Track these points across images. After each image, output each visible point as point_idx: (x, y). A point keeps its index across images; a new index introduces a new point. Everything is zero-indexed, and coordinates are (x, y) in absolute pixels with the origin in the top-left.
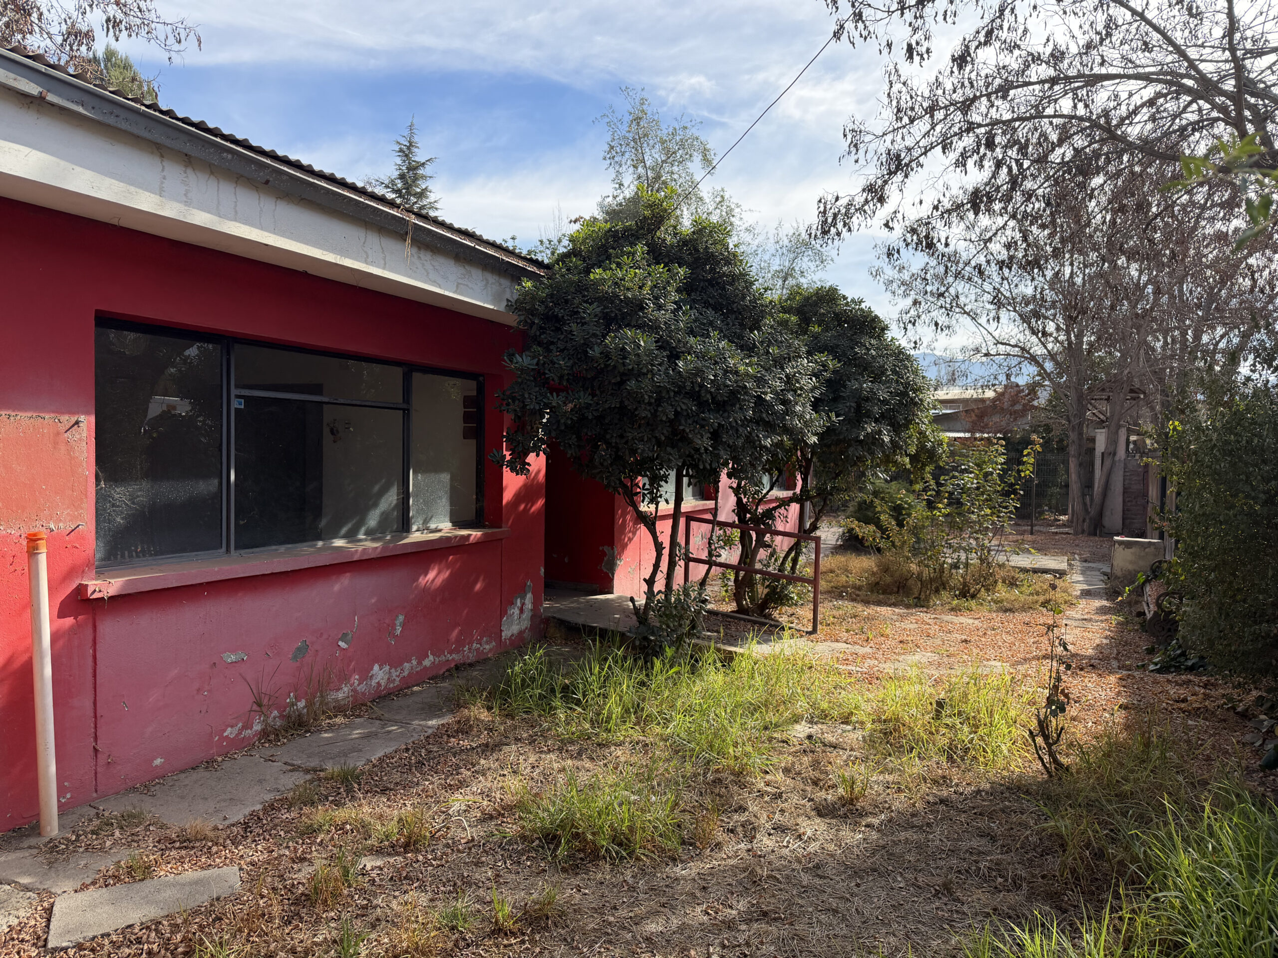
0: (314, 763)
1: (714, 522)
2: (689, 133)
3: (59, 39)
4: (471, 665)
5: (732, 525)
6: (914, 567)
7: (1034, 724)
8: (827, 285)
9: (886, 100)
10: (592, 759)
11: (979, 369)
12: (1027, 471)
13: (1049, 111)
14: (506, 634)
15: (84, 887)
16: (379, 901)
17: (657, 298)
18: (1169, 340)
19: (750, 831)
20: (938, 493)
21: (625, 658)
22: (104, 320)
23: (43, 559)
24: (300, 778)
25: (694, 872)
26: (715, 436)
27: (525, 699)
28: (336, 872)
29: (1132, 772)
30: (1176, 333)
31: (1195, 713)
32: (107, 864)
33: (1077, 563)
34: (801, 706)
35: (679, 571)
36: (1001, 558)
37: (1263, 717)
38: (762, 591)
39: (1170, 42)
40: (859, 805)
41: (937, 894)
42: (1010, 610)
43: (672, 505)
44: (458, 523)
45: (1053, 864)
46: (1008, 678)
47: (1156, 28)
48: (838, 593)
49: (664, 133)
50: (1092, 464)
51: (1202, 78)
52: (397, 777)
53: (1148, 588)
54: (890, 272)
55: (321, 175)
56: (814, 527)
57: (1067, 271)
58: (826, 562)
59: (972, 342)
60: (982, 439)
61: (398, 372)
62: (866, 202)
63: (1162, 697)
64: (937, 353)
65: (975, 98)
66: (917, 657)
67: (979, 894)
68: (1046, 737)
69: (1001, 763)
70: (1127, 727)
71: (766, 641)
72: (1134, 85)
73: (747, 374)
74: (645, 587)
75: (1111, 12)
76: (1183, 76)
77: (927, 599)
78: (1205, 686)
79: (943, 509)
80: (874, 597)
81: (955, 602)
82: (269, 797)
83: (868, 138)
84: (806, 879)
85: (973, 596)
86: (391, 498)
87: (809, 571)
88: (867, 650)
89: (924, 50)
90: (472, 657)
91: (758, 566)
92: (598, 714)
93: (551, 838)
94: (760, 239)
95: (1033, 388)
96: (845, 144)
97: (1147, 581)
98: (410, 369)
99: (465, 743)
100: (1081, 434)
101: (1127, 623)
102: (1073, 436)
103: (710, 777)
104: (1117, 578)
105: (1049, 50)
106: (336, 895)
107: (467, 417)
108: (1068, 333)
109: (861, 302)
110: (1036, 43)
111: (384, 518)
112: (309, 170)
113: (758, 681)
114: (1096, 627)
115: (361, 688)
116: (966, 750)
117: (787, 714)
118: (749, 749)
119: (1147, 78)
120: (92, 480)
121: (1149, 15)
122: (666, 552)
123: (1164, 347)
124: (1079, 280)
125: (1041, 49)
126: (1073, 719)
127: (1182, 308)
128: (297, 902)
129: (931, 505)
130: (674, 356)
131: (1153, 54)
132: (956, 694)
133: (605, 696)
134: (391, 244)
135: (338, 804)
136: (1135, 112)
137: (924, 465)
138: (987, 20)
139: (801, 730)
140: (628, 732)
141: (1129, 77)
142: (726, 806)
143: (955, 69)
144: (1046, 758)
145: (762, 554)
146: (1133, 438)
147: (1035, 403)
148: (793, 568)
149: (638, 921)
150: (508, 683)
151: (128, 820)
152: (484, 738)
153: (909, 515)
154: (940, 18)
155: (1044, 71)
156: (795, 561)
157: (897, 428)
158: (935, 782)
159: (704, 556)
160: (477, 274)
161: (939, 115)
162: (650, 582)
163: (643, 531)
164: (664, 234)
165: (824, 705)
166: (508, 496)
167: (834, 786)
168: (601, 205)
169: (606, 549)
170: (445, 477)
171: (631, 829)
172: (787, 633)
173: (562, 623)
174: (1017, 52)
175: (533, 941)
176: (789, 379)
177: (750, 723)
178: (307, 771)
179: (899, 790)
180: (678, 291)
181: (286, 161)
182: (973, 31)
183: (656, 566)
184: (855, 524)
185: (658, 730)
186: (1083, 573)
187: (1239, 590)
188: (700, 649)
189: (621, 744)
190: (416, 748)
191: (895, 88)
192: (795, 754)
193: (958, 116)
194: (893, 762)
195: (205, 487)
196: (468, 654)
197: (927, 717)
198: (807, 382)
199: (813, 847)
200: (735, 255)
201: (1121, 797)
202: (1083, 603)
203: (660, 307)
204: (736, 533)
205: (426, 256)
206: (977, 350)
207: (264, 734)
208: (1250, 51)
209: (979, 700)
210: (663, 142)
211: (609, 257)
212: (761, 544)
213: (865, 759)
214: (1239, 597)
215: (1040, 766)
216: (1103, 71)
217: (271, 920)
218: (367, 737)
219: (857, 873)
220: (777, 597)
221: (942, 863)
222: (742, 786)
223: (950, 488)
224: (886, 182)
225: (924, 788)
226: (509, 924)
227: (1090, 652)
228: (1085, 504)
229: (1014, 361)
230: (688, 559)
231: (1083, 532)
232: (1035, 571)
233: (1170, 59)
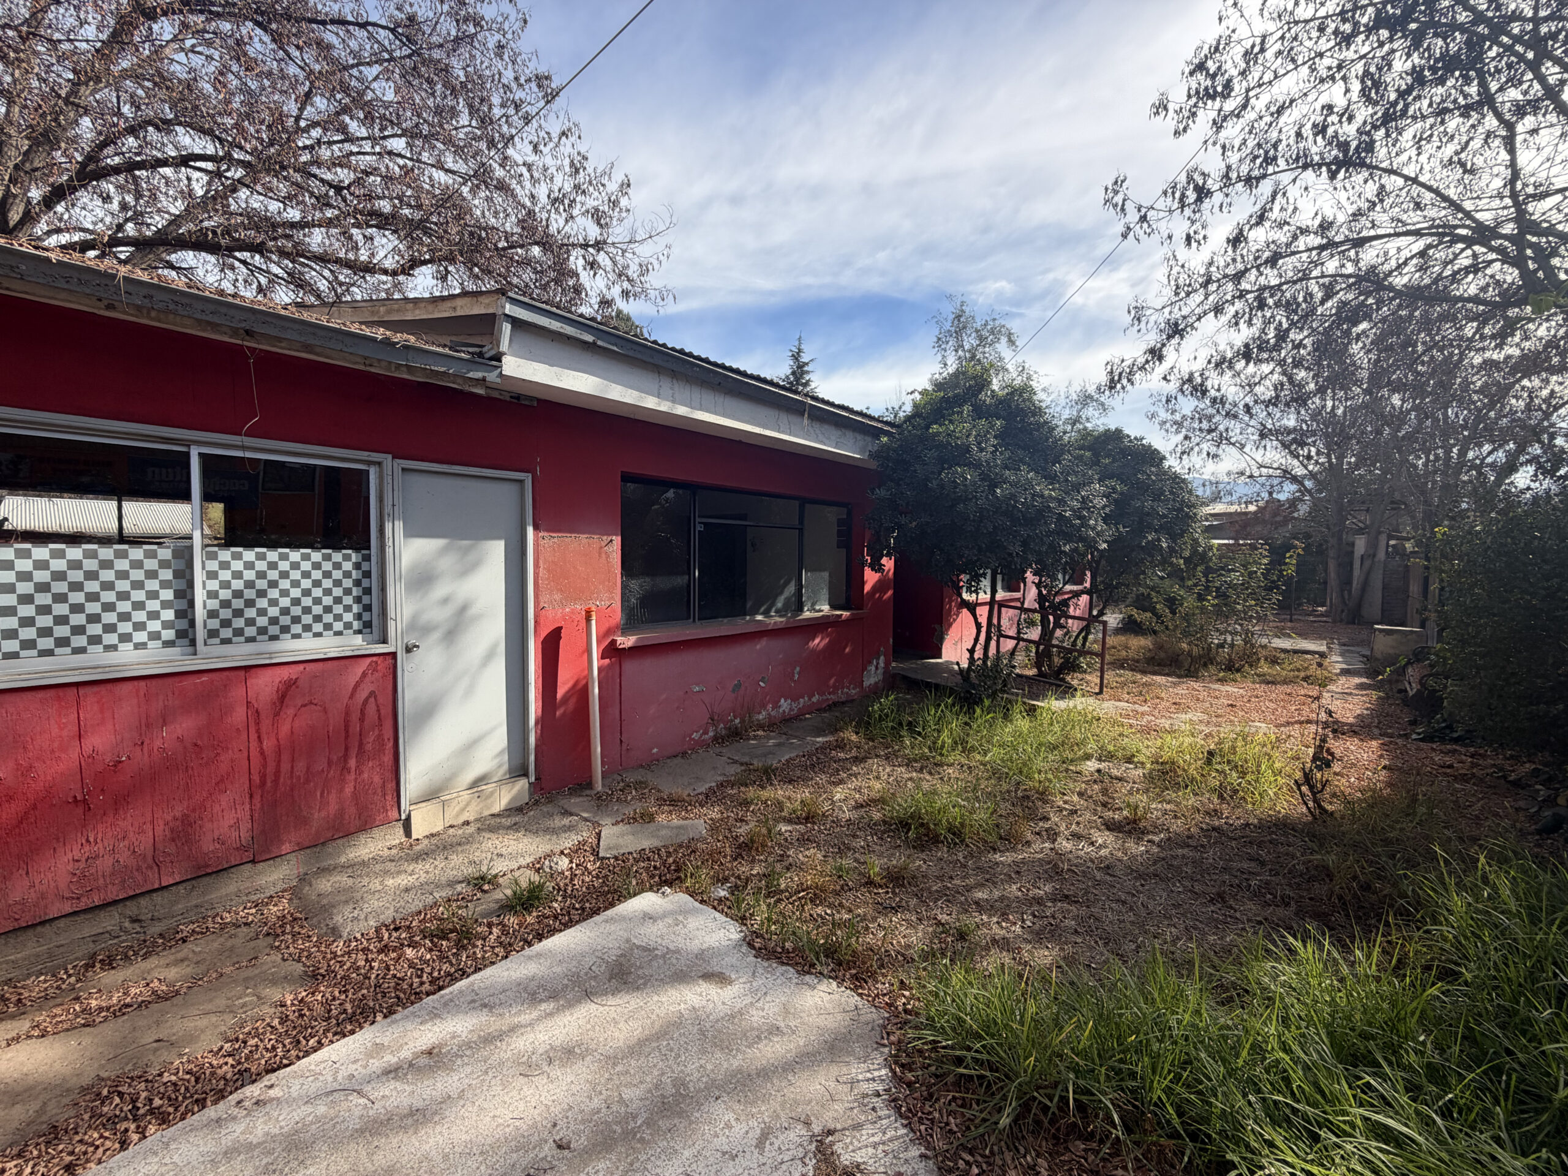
0: (746, 759)
1: (1022, 609)
2: (997, 323)
3: (596, 307)
4: (843, 703)
5: (1034, 611)
6: (1184, 645)
7: (1298, 775)
8: (1113, 427)
9: (1166, 281)
10: (930, 773)
11: (1243, 489)
12: (1290, 571)
13: (1315, 273)
14: (866, 684)
15: (617, 823)
16: (791, 853)
17: (979, 443)
18: (1432, 457)
19: (1052, 835)
20: (1207, 588)
21: (953, 705)
22: (626, 478)
23: (594, 623)
24: (739, 769)
25: (1010, 860)
26: (1025, 544)
27: (882, 729)
28: (764, 831)
29: (1398, 822)
30: (1440, 451)
31: (1463, 779)
32: (629, 811)
33: (1335, 647)
34: (1091, 747)
35: (993, 644)
36: (1264, 641)
37: (1538, 787)
38: (1057, 661)
39: (1445, 198)
40: (1142, 824)
41: (1212, 900)
42: (1273, 683)
43: (988, 596)
44: (833, 607)
45: (1320, 889)
46: (1273, 737)
47: (1430, 189)
48: (1120, 664)
49: (978, 325)
50: (1351, 564)
51: (1480, 227)
52: (798, 773)
53: (1410, 670)
54: (1163, 415)
55: (752, 377)
56: (1101, 613)
57: (1329, 404)
58: (1111, 641)
59: (1235, 468)
60: (1245, 545)
61: (797, 503)
62: (1147, 362)
63: (1427, 762)
64: (1205, 477)
65: (1247, 270)
66: (1189, 716)
67: (1250, 905)
68: (1311, 788)
69: (1267, 804)
70: (1389, 784)
71: (1063, 698)
72: (1403, 241)
73: (1050, 496)
74: (968, 655)
75: (1383, 181)
76: (1456, 227)
77: (1197, 671)
78: (1472, 756)
79: (1211, 600)
80: (1150, 668)
81: (1222, 674)
82: (720, 778)
83: (1148, 312)
84: (1099, 875)
85: (1238, 670)
86: (791, 589)
87: (1096, 647)
88: (1146, 708)
89: (1201, 237)
90: (844, 698)
91: (1055, 642)
92: (934, 743)
93: (904, 825)
94: (1053, 397)
95: (1293, 503)
96: (1128, 319)
97: (1409, 663)
98: (803, 502)
99: (842, 755)
100: (1340, 539)
101: (1388, 698)
102: (1333, 541)
103: (1020, 794)
104: (1377, 659)
105: (1317, 222)
106: (764, 845)
107: (840, 533)
108: (1328, 456)
109: (1142, 439)
110: (1306, 218)
111: (788, 600)
112: (744, 374)
113: (1057, 728)
114: (1356, 700)
115: (773, 713)
116: (1236, 792)
117: (1081, 753)
118: (1050, 776)
119: (1418, 233)
120: (619, 576)
121: (1421, 179)
122: (984, 630)
123: (1425, 465)
124: (1340, 412)
125: (1310, 223)
126: (1336, 774)
127: (1449, 430)
128: (740, 847)
129: (1201, 598)
130: (993, 485)
131: (1425, 213)
132: (1226, 746)
133: (939, 731)
134: (794, 419)
135: (763, 788)
136: (1405, 263)
137: (1196, 566)
138: (1258, 206)
139: (1092, 765)
140: (956, 757)
141: (1397, 235)
142: (1033, 816)
143: (1230, 249)
144: (1311, 804)
145: (1059, 633)
146: (1392, 542)
147: (1296, 515)
148: (1084, 644)
149: (969, 889)
150: (869, 716)
151: (640, 785)
152: (854, 753)
153: (1181, 605)
154: (1216, 209)
155: (1315, 241)
156: (1085, 639)
157: (1173, 537)
158: (1208, 813)
159: (1012, 632)
160: (850, 434)
161: (1213, 287)
162: (972, 651)
163: (965, 613)
164: (985, 397)
165: (1111, 748)
166: (867, 588)
167: (1120, 809)
168: (931, 380)
169: (937, 626)
170: (826, 575)
171: (962, 824)
172: (1079, 693)
173: (905, 678)
174: (1286, 228)
175: (894, 893)
176: (1084, 500)
177: (1051, 757)
178: (742, 764)
179: (1176, 817)
180: (995, 437)
181: (730, 369)
182: (1246, 216)
183: (976, 640)
184: (1134, 612)
185: (978, 757)
186: (1342, 655)
187: (1513, 674)
188: (1010, 702)
189: (952, 765)
190: (810, 756)
191: (1174, 271)
192: (1087, 783)
193: (1230, 286)
194: (1170, 794)
195: (680, 581)
196: (840, 695)
197: (1199, 763)
198: (1099, 502)
199: (1104, 852)
200: (1040, 408)
201: (1387, 842)
202: (1342, 680)
203: (981, 450)
204: (1037, 617)
205: (817, 425)
206: (1242, 473)
207: (715, 739)
208: (1531, 196)
209: (1248, 752)
210: (977, 331)
211: (943, 417)
212: (1058, 625)
213: (1147, 791)
214: (1513, 680)
215: (1304, 810)
216: (1372, 233)
217: (725, 857)
218: (779, 745)
219: (1141, 876)
220: (1071, 666)
221: (1215, 877)
222: (1045, 802)
223: (1218, 584)
224: (1164, 345)
225: (1199, 817)
226: (877, 879)
227: (1351, 720)
228: (1343, 596)
229: (1276, 482)
230: (1000, 635)
231: (1341, 621)
232: (1296, 652)
233: (1443, 213)
